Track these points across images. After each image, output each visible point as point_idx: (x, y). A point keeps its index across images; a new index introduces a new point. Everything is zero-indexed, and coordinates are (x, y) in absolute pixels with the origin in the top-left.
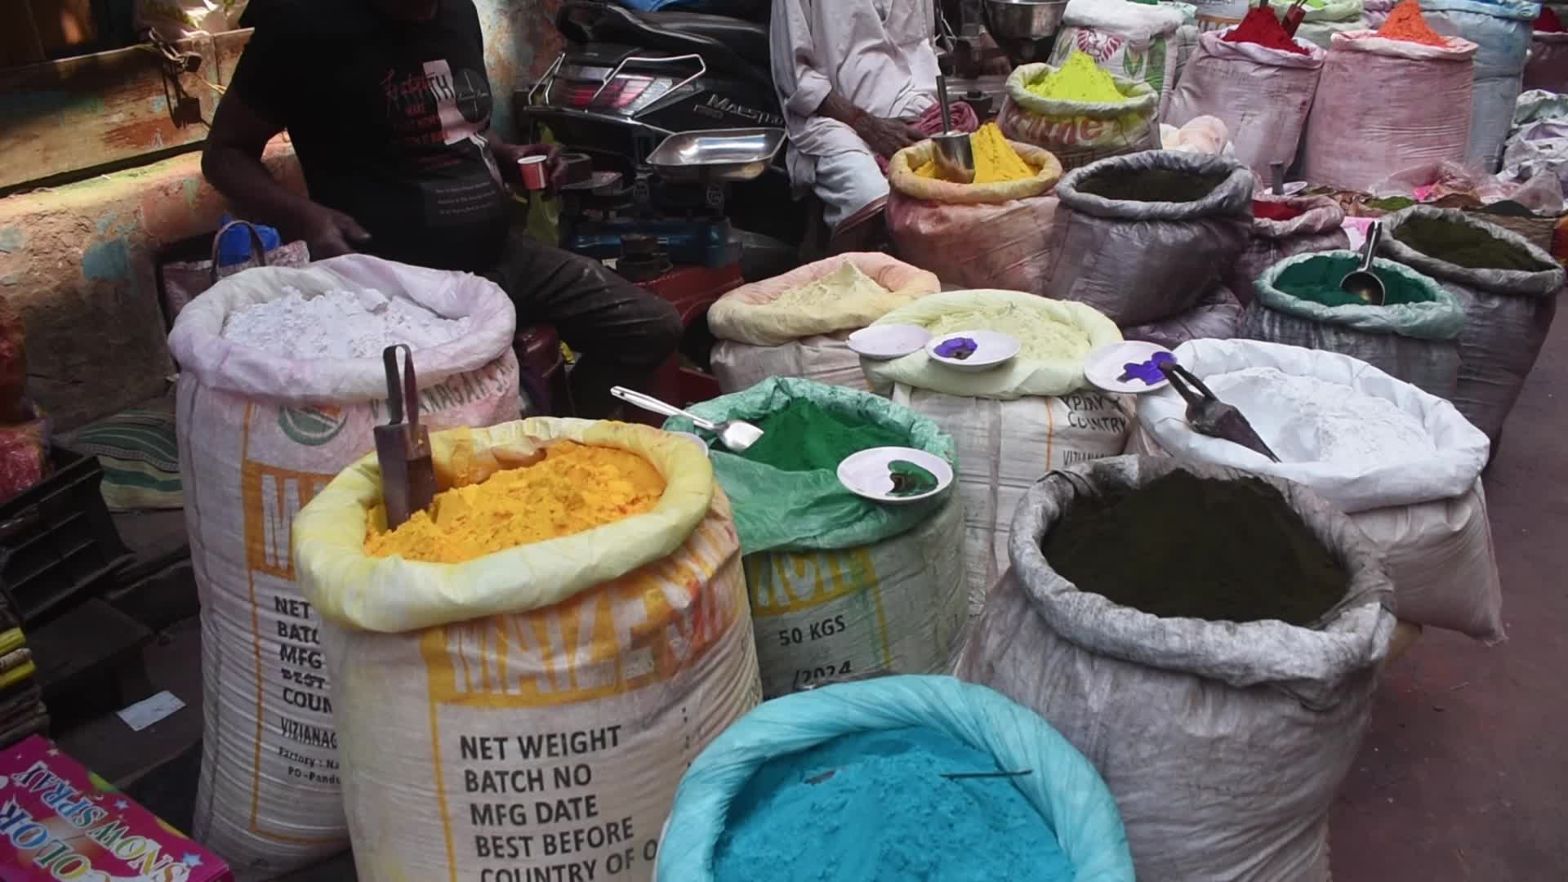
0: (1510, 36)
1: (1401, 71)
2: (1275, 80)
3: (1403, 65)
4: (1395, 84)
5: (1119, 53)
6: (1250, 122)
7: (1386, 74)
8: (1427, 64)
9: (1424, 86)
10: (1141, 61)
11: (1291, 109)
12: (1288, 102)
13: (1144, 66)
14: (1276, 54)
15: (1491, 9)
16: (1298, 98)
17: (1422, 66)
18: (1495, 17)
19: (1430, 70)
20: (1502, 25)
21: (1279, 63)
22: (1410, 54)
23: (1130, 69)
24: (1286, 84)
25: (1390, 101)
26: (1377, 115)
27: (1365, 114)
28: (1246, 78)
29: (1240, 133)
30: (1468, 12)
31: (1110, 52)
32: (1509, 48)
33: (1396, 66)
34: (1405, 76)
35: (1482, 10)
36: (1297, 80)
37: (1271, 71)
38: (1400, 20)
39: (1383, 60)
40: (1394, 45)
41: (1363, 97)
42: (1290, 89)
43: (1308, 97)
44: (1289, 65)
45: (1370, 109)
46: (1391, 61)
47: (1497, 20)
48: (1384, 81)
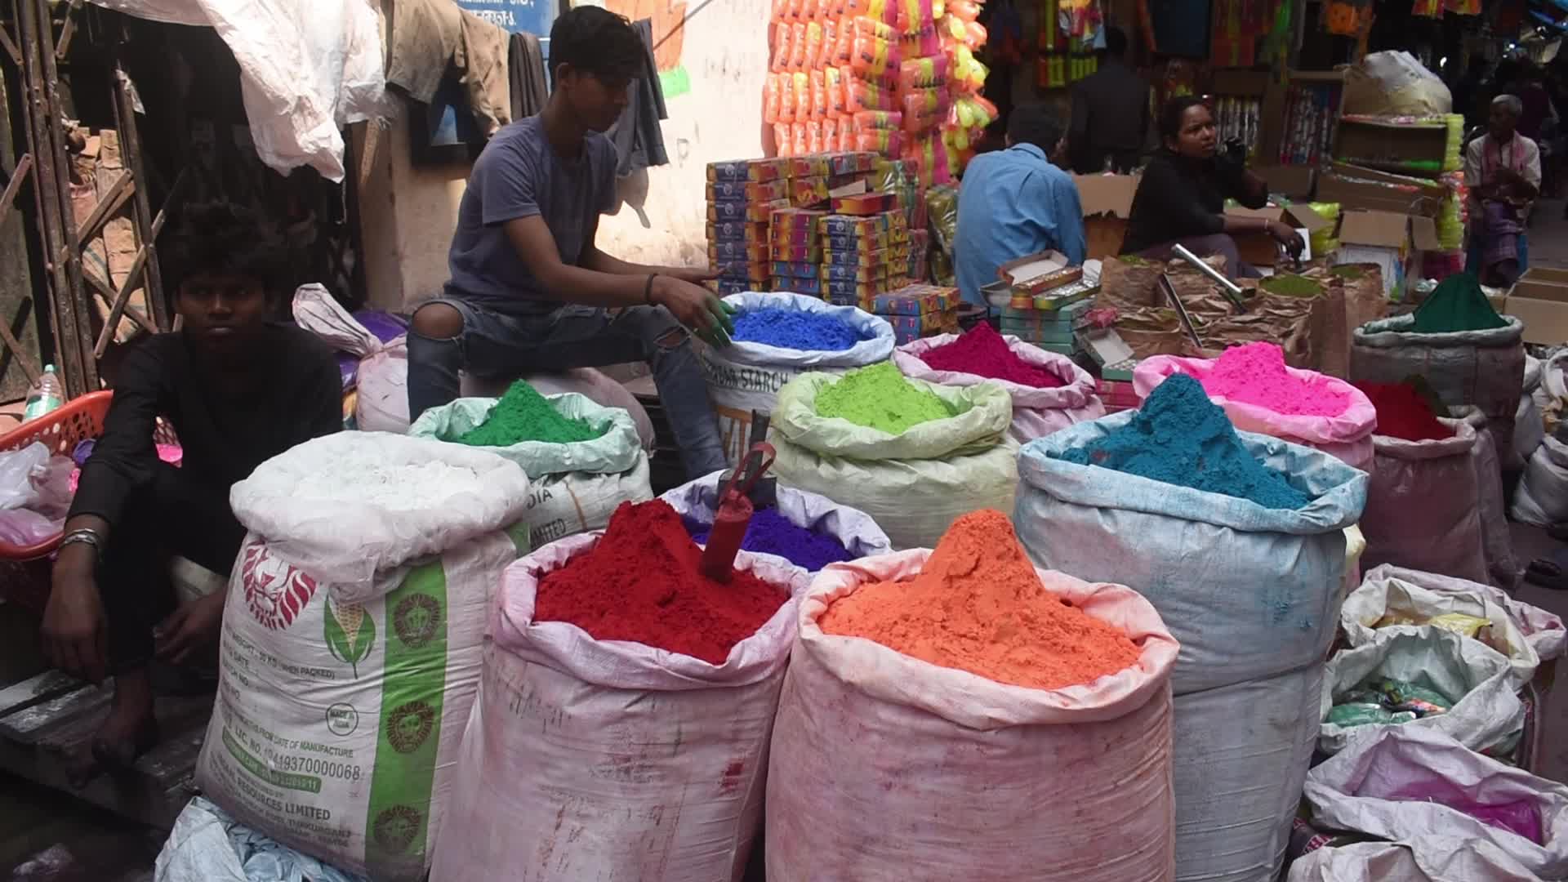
0: (1282, 580)
1: (937, 753)
2: (629, 725)
3: (938, 737)
4: (924, 783)
5: (311, 612)
6: (575, 834)
7: (897, 754)
8: (1004, 737)
9: (1008, 796)
10: (368, 628)
11: (693, 792)
12: (683, 777)
13: (380, 640)
14: (624, 661)
15: (1228, 513)
16: (718, 760)
17: (990, 745)
18: (1237, 532)
19: (1017, 754)
20: (1258, 552)
21: (638, 683)
22: (951, 711)
23: (342, 646)
24: (665, 732)
25: (914, 828)
26: (888, 858)
27: (860, 849)
28: (557, 719)
29: (554, 860)
30: (1166, 516)
31: (295, 607)
32: (1283, 612)
33: (919, 737)
34: (949, 766)
35: (1201, 514)
36: (698, 717)
37: (618, 704)
38: (950, 579)
39: (886, 714)
40: (911, 676)
41: (847, 803)
42: (679, 744)
43: (745, 752)
44: (666, 686)
45: (873, 840)
46: (906, 720)
47: (1244, 541)
48: (896, 773)
